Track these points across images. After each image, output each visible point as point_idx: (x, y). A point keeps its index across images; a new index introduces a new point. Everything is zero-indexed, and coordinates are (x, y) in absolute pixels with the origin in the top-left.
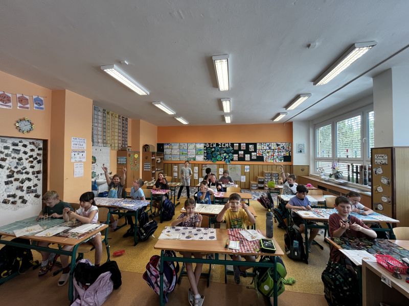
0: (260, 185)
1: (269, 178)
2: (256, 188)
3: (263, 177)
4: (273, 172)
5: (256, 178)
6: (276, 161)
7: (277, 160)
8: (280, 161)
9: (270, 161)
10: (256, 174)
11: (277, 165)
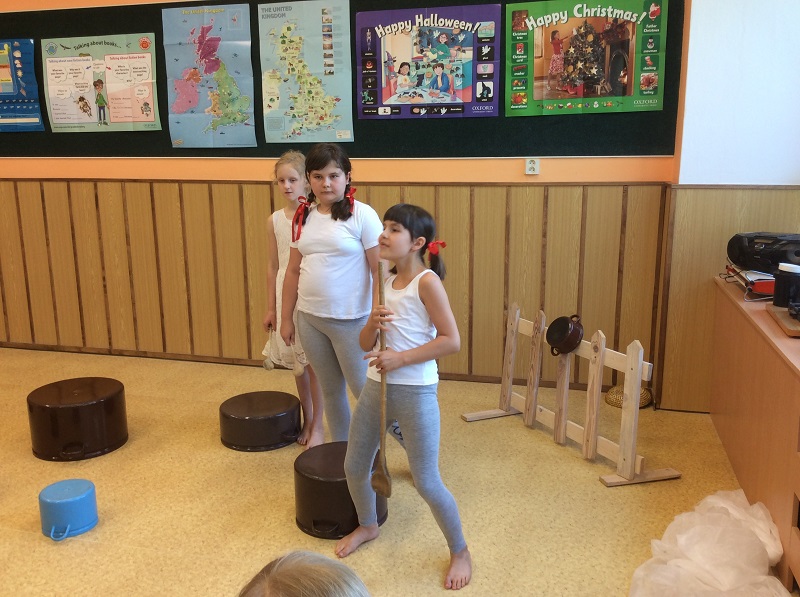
11: (547, 186)
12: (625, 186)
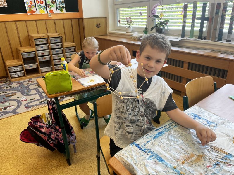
0: (28, 67)
1: (45, 47)
2: (21, 74)
3: (33, 47)
4: (51, 35)
5: (17, 50)
6: (51, 11)
7: (54, 9)
8: (59, 12)
9: (40, 11)
10: (15, 42)
11: (54, 20)
12: (71, 19)
